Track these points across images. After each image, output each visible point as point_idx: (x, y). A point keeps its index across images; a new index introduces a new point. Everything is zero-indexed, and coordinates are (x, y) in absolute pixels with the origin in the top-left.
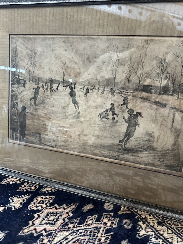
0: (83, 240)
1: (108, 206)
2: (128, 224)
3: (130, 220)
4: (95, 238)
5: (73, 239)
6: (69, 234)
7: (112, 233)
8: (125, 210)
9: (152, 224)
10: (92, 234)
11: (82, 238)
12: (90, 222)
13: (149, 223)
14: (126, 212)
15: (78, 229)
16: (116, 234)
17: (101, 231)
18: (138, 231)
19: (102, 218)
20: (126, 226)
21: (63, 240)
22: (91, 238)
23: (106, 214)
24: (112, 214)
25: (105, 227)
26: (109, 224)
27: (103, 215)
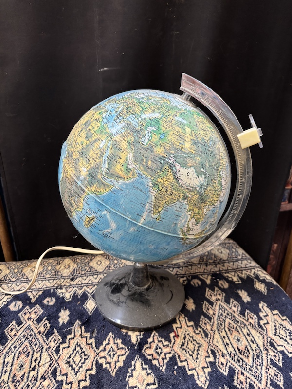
0: (24, 348)
1: (15, 305)
2: (50, 301)
3: (49, 297)
4: (33, 335)
5: (14, 357)
6: (5, 359)
7: (46, 318)
8: (35, 295)
9: (68, 285)
10: (27, 336)
11: (21, 349)
12: (13, 332)
13: (65, 285)
14: (38, 294)
15: (7, 348)
16: (49, 315)
17: (33, 327)
18: (63, 298)
19: (22, 319)
20: (51, 304)
21: (5, 369)
22: (30, 339)
23: (22, 313)
24: (28, 307)
25: (33, 321)
26: (33, 316)
27: (20, 316)
